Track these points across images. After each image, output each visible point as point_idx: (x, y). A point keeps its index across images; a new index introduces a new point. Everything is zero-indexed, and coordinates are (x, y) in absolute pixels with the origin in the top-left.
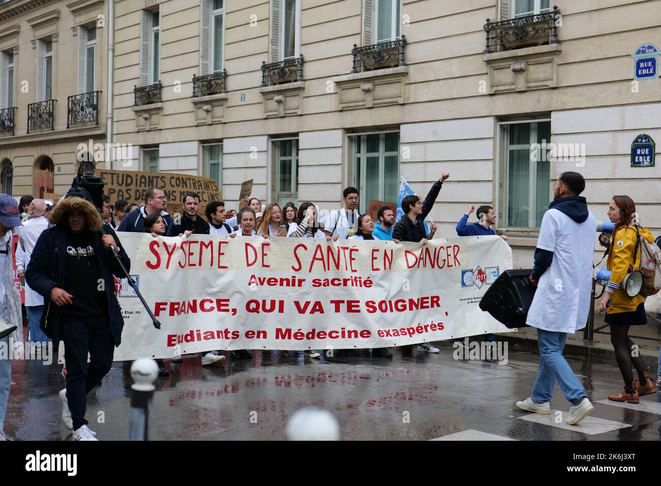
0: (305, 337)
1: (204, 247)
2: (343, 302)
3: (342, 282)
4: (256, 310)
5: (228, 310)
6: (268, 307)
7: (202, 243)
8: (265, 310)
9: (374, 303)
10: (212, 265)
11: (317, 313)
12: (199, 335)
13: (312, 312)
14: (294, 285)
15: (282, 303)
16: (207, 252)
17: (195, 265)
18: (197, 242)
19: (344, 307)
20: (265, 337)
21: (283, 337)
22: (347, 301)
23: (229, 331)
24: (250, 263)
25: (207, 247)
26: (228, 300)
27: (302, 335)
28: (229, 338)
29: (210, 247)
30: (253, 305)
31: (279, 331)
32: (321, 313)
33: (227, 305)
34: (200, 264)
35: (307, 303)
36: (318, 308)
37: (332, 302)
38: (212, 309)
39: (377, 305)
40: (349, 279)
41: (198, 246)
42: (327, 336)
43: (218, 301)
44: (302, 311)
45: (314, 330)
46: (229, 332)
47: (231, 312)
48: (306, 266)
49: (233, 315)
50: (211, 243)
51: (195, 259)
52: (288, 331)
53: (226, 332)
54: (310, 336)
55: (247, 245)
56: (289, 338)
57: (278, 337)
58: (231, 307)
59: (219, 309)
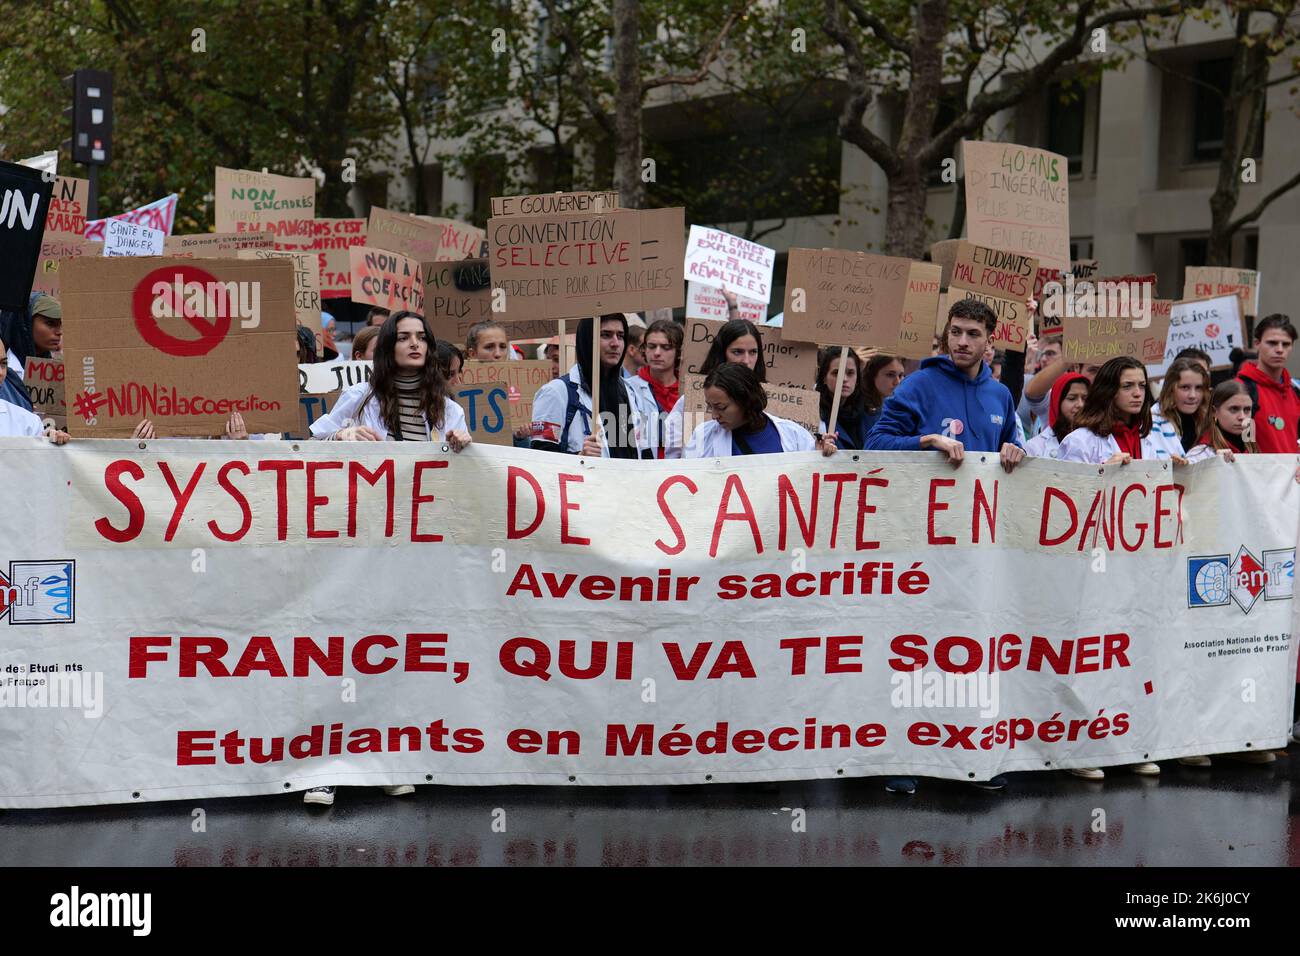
0: (693, 747)
1: (360, 478)
2: (815, 642)
3: (817, 584)
4: (539, 669)
5: (442, 667)
6: (582, 661)
7: (356, 468)
8: (568, 669)
9: (920, 640)
10: (389, 532)
11: (731, 678)
12: (336, 740)
13: (716, 673)
14: (663, 596)
15: (625, 650)
16: (372, 494)
17: (334, 534)
18: (339, 465)
19: (816, 657)
20: (574, 748)
21: (629, 750)
22: (829, 639)
23: (444, 726)
24: (519, 527)
25: (372, 479)
26: (443, 638)
27: (686, 740)
28: (445, 749)
29: (384, 477)
30: (525, 655)
31: (616, 731)
32: (744, 675)
33: (441, 652)
34: (352, 531)
35: (703, 649)
36: (736, 660)
37: (785, 644)
38: (388, 664)
39: (929, 649)
40: (837, 574)
41: (343, 475)
42: (766, 745)
43: (414, 640)
44: (685, 672)
45: (722, 727)
46: (446, 731)
47: (451, 673)
48: (698, 541)
49: (458, 680)
50: (388, 466)
51: (331, 516)
52: (646, 731)
53: (437, 730)
54: (711, 742)
55: (513, 474)
56: (647, 750)
57: (611, 750)
58: (450, 659)
59: (413, 664)
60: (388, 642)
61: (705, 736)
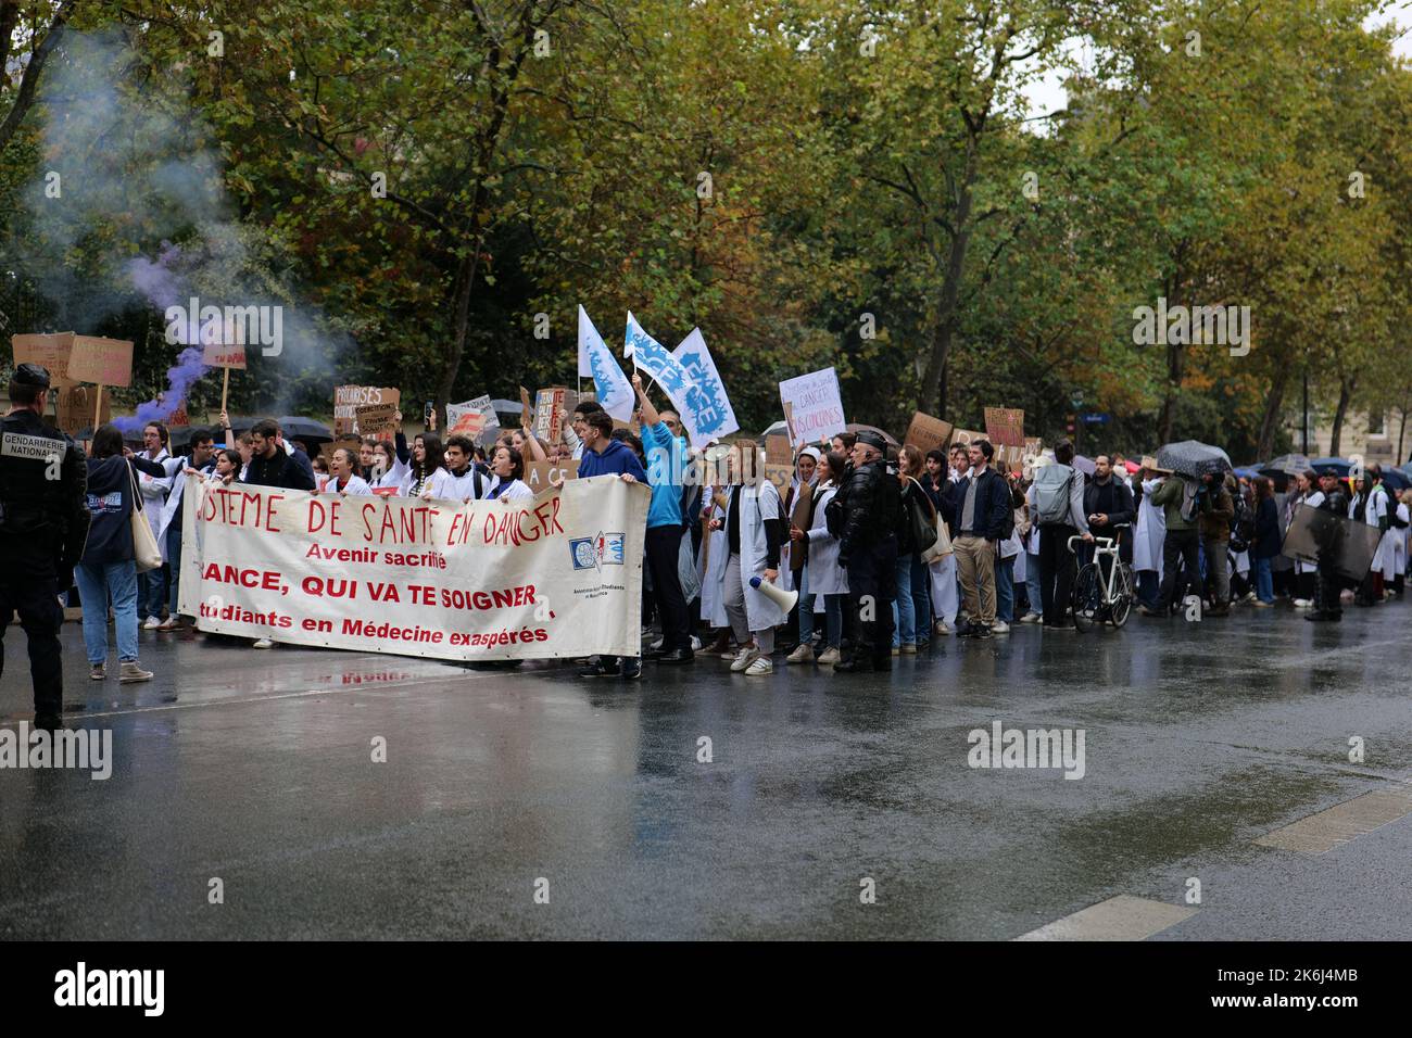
0: (376, 634)
1: (247, 501)
2: (419, 588)
3: (420, 560)
4: (318, 592)
5: (277, 588)
6: (336, 589)
7: (246, 495)
8: (330, 592)
10: (258, 526)
11: (391, 601)
12: (237, 614)
13: (386, 599)
14: (366, 560)
15: (354, 584)
16: (251, 507)
17: (234, 523)
18: (239, 495)
19: (420, 594)
20: (329, 630)
21: (352, 632)
22: (425, 588)
23: (275, 615)
24: (314, 527)
25: (252, 501)
26: (279, 575)
27: (374, 630)
28: (275, 625)
29: (256, 501)
30: (313, 585)
31: (347, 622)
32: (394, 600)
33: (277, 581)
34: (242, 523)
35: (381, 586)
36: (392, 594)
37: (408, 587)
38: (255, 584)
40: (426, 556)
41: (240, 499)
42: (400, 637)
43: (266, 575)
44: (375, 597)
45: (387, 625)
46: (276, 617)
47: (281, 591)
48: (376, 536)
49: (283, 595)
50: (258, 496)
51: (236, 515)
52: (359, 623)
53: (272, 616)
54: (382, 632)
55: (313, 503)
56: (359, 633)
57: (344, 632)
58: (281, 584)
59: (265, 586)
60: (256, 574)
61: (381, 628)
